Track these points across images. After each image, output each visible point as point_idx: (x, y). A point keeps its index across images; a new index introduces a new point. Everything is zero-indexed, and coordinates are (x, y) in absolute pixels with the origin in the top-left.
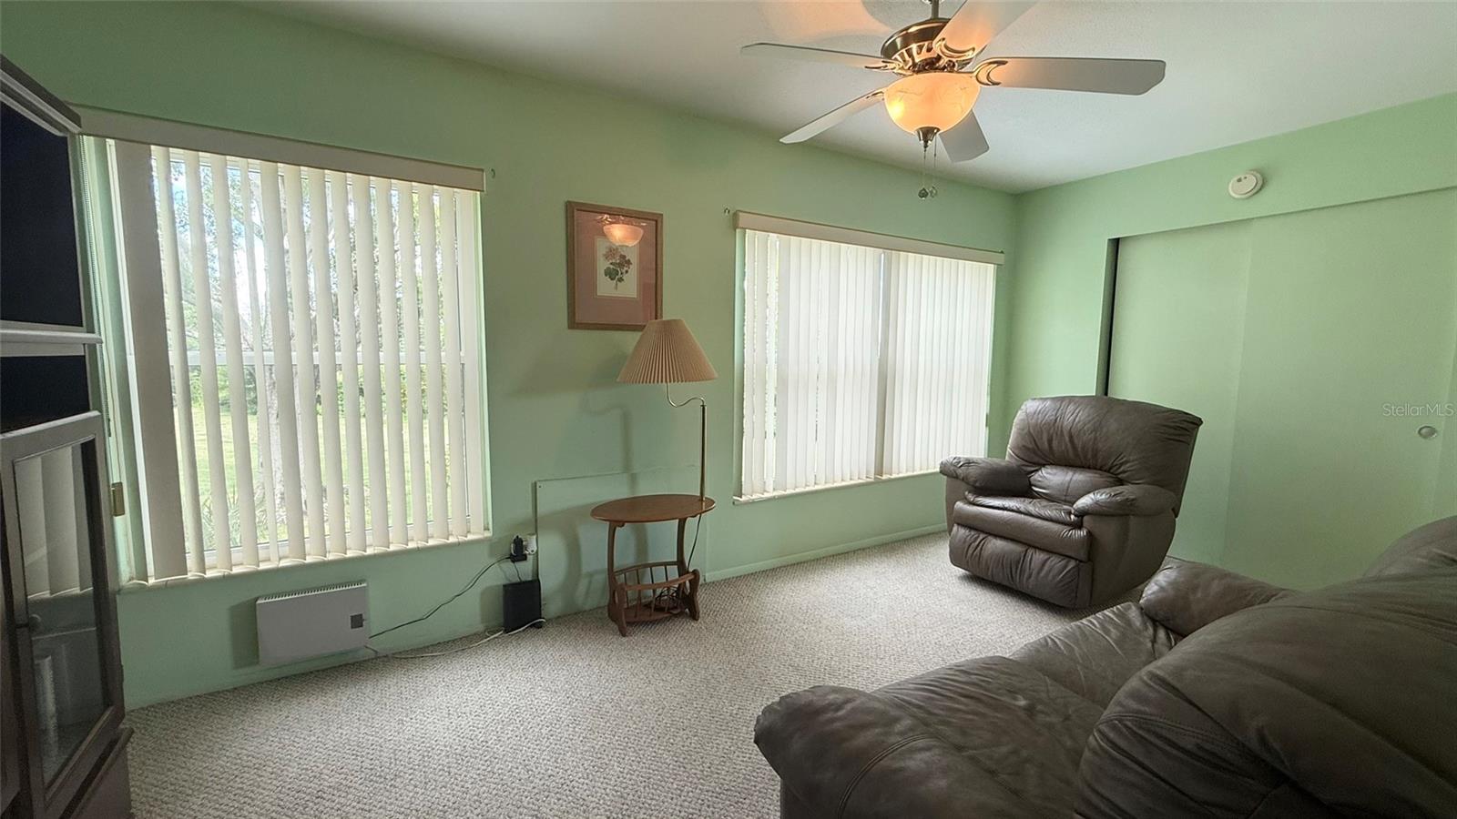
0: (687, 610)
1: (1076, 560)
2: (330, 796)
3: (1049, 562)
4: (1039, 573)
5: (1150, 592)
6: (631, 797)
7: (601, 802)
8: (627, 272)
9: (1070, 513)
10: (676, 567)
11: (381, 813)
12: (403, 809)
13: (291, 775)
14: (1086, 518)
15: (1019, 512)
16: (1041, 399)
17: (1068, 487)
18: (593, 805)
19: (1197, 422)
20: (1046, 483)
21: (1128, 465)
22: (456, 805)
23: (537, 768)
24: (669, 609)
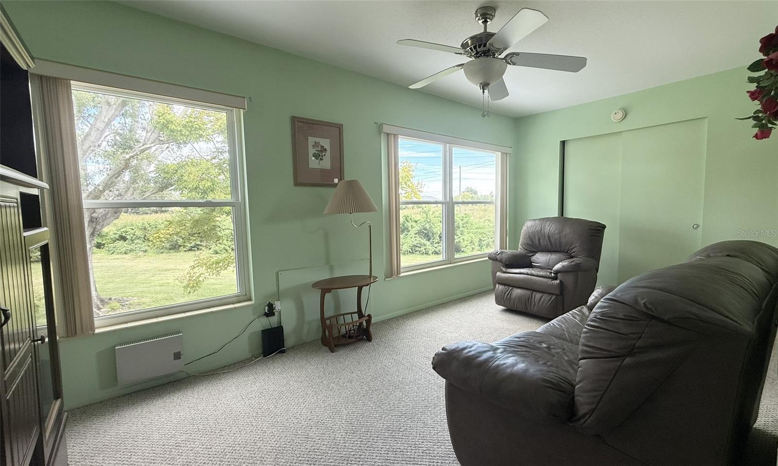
0: (365, 337)
1: (555, 295)
2: (184, 445)
3: (543, 297)
4: (539, 302)
5: (591, 300)
6: (356, 423)
7: (341, 427)
8: (325, 155)
9: (551, 273)
10: (357, 314)
11: (218, 448)
12: (230, 445)
13: (156, 438)
14: (559, 274)
15: (528, 274)
16: (534, 220)
17: (549, 262)
18: (337, 429)
19: (604, 227)
20: (538, 260)
21: (576, 248)
22: (261, 439)
23: (301, 417)
24: (356, 337)
